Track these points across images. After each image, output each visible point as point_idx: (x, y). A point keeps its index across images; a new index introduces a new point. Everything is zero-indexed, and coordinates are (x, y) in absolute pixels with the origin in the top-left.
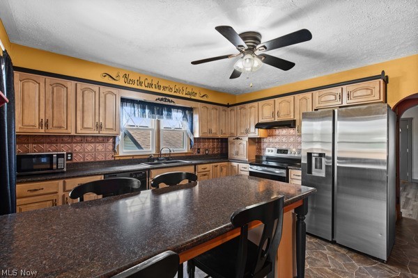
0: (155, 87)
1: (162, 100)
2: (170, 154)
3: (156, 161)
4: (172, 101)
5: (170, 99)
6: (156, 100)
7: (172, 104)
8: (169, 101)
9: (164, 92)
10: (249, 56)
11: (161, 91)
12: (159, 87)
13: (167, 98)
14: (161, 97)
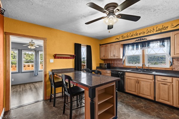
0: (135, 35)
1: (138, 40)
2: (149, 67)
3: (139, 70)
4: (145, 39)
5: (144, 38)
6: (135, 41)
7: (145, 40)
8: (143, 39)
9: (140, 36)
10: (111, 16)
11: (138, 36)
12: (137, 34)
13: (142, 38)
14: (137, 39)
